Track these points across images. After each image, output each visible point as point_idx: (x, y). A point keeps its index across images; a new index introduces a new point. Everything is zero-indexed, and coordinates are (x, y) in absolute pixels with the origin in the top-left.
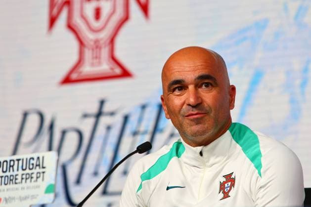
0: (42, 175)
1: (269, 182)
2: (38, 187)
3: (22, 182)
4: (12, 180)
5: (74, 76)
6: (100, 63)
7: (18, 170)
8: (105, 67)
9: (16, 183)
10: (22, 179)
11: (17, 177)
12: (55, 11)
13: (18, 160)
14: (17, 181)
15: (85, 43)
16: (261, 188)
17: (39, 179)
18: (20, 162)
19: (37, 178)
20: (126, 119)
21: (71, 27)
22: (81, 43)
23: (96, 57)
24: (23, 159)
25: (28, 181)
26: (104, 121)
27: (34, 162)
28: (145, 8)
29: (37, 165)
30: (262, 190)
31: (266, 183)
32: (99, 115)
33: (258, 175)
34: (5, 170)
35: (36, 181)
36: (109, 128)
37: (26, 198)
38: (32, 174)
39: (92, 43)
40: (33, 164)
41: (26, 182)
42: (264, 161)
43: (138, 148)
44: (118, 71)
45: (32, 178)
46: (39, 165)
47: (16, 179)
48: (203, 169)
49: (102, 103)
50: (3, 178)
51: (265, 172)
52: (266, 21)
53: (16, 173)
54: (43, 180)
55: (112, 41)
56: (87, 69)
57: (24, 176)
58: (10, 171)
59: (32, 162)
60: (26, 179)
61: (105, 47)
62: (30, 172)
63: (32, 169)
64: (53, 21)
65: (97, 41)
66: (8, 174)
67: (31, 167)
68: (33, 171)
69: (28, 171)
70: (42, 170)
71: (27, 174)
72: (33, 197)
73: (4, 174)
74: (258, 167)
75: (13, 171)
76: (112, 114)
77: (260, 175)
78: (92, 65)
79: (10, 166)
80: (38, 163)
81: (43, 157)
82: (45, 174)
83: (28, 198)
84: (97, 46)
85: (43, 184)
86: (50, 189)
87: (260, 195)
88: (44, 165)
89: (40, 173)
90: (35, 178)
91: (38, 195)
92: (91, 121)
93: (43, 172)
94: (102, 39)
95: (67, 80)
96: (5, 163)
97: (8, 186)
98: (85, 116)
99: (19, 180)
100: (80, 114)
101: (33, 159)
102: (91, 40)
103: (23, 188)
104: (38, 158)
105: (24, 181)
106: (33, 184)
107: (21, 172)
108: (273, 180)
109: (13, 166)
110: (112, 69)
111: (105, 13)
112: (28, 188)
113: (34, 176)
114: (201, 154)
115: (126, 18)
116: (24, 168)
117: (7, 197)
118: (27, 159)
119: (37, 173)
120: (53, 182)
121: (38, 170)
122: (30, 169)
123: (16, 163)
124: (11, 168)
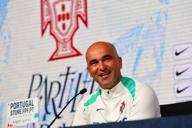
0: (32, 109)
2: (31, 115)
3: (23, 113)
4: (19, 112)
5: (55, 57)
7: (21, 107)
9: (20, 114)
10: (23, 111)
11: (21, 111)
12: (44, 27)
13: (21, 102)
14: (21, 113)
16: (133, 106)
17: (31, 111)
18: (22, 103)
19: (30, 110)
20: (80, 75)
22: (57, 41)
23: (64, 48)
24: (23, 102)
25: (26, 112)
26: (70, 77)
27: (28, 103)
28: (86, 23)
29: (29, 105)
31: (136, 104)
32: (67, 74)
34: (15, 107)
35: (30, 112)
36: (72, 80)
37: (25, 120)
38: (28, 108)
41: (25, 113)
43: (80, 92)
44: (75, 53)
45: (28, 111)
46: (31, 104)
47: (20, 112)
48: (110, 100)
49: (69, 68)
50: (14, 112)
53: (20, 108)
54: (33, 111)
55: (71, 39)
57: (24, 110)
58: (17, 108)
59: (27, 103)
60: (25, 111)
61: (69, 41)
62: (27, 108)
63: (28, 106)
65: (64, 39)
66: (16, 109)
67: (27, 105)
68: (28, 107)
69: (26, 107)
70: (32, 107)
71: (25, 109)
72: (29, 120)
73: (15, 110)
75: (19, 108)
76: (74, 73)
77: (134, 100)
79: (17, 106)
80: (30, 104)
81: (32, 100)
82: (34, 108)
83: (27, 120)
84: (65, 42)
85: (33, 113)
86: (37, 115)
88: (33, 104)
89: (31, 108)
90: (29, 111)
91: (31, 119)
92: (64, 77)
93: (33, 108)
94: (67, 39)
95: (52, 59)
96: (15, 104)
97: (17, 115)
98: (61, 75)
99: (22, 112)
100: (59, 75)
101: (28, 101)
103: (24, 116)
104: (30, 101)
105: (24, 112)
106: (30, 113)
107: (22, 108)
108: (139, 102)
109: (18, 106)
110: (73, 52)
112: (26, 116)
113: (29, 109)
114: (108, 93)
115: (77, 28)
116: (24, 106)
117: (17, 120)
118: (25, 102)
119: (30, 108)
120: (38, 112)
121: (30, 106)
122: (26, 106)
123: (20, 104)
124: (18, 107)
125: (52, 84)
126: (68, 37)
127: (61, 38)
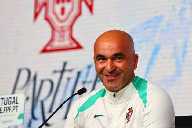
0: (16, 108)
1: (151, 111)
2: (14, 115)
3: (4, 112)
5: (49, 48)
6: (64, 40)
8: (67, 43)
9: (1, 113)
10: (4, 110)
11: (1, 109)
12: (38, 9)
13: (2, 99)
15: (55, 28)
16: (146, 115)
17: (14, 110)
18: (4, 100)
19: (13, 109)
20: (79, 74)
21: (47, 19)
22: (53, 28)
23: (62, 37)
24: (5, 98)
25: (8, 111)
26: (66, 75)
27: (12, 100)
28: (91, 8)
29: (13, 102)
30: (147, 116)
31: (149, 112)
32: (63, 71)
33: (144, 107)
35: (13, 111)
36: (69, 79)
37: (6, 122)
38: (10, 107)
39: (59, 29)
40: (11, 101)
41: (6, 112)
42: (148, 99)
43: (78, 91)
44: (74, 45)
45: (10, 109)
46: (14, 102)
48: (116, 106)
49: (65, 64)
51: (148, 105)
52: (162, 16)
54: (17, 111)
55: (71, 27)
56: (57, 44)
57: (5, 109)
59: (10, 100)
60: (7, 110)
61: (67, 31)
62: (9, 106)
63: (10, 104)
64: (36, 15)
65: (62, 27)
67: (10, 103)
68: (11, 105)
69: (8, 105)
70: (16, 105)
71: (7, 107)
72: (11, 121)
74: (145, 102)
76: (71, 71)
77: (145, 107)
78: (60, 41)
80: (14, 101)
81: (17, 97)
82: (18, 107)
83: (8, 122)
84: (62, 30)
85: (17, 114)
86: (21, 116)
87: (145, 119)
88: (18, 102)
89: (15, 107)
90: (12, 110)
91: (13, 120)
92: (58, 75)
93: (17, 106)
94: (65, 26)
95: (44, 51)
98: (55, 72)
99: (2, 111)
100: (52, 71)
101: (11, 98)
102: (59, 27)
103: (5, 116)
104: (14, 98)
105: (5, 111)
106: (12, 113)
107: (3, 106)
108: (153, 110)
110: (71, 44)
111: (67, 11)
112: (8, 116)
113: (12, 108)
115: (80, 14)
116: (6, 103)
118: (7, 98)
119: (13, 107)
120: (22, 112)
121: (14, 105)
122: (9, 104)
125: (42, 82)
126: (67, 24)
127: (58, 24)
